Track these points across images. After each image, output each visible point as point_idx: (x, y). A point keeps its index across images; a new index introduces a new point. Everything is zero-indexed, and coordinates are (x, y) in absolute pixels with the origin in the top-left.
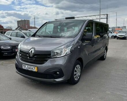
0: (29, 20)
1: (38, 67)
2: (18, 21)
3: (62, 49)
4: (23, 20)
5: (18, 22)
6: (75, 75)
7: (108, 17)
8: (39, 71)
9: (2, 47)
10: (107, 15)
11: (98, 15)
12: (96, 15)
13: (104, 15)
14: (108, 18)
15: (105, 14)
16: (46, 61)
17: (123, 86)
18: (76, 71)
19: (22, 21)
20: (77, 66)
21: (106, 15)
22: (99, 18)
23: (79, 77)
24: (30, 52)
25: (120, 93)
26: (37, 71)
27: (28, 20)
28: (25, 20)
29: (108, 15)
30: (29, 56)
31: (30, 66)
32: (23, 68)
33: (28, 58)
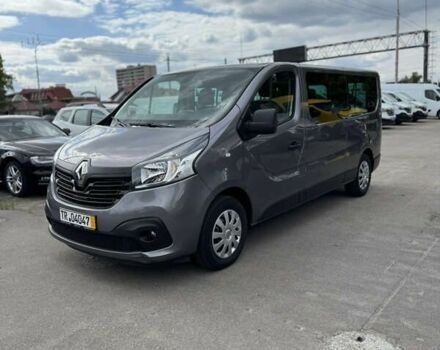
0: (154, 67)
1: (96, 217)
2: (118, 71)
3: (166, 161)
4: (135, 65)
5: (120, 73)
6: (217, 240)
7: (430, 40)
8: (100, 229)
9: (35, 159)
10: (426, 33)
11: (393, 36)
12: (385, 37)
13: (416, 33)
14: (431, 46)
15: (420, 32)
16: (119, 197)
17: (374, 279)
18: (219, 230)
19: (130, 69)
20: (225, 213)
21: (422, 35)
22: (395, 47)
23: (233, 250)
24: (77, 171)
25: (346, 300)
26: (94, 227)
27: (151, 64)
28: (143, 67)
29: (430, 35)
30: (76, 185)
31: (78, 214)
32: (61, 219)
33: (74, 189)
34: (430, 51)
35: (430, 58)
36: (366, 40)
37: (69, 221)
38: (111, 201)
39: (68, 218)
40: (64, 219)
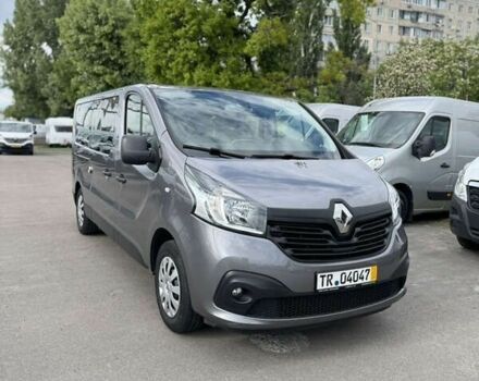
26: (375, 279)
31: (353, 271)
32: (319, 287)
33: (331, 243)
37: (334, 286)
38: (382, 243)
39: (333, 281)
40: (325, 287)
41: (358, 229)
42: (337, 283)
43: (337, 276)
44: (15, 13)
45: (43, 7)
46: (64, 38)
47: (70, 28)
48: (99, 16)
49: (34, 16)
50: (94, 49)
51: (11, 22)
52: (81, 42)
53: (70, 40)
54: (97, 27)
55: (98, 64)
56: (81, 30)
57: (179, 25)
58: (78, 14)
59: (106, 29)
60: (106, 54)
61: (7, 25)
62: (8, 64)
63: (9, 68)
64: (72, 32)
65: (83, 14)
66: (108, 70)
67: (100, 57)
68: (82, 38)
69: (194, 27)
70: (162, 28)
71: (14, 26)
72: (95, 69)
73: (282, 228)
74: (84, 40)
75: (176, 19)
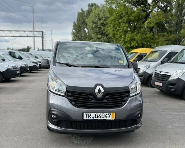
1: (115, 113)
8: (117, 118)
10: (42, 32)
11: (30, 31)
13: (38, 32)
14: (44, 37)
15: (40, 31)
16: (124, 101)
24: (97, 91)
26: (114, 118)
29: (44, 33)
30: (95, 98)
31: (101, 113)
32: (85, 118)
33: (93, 101)
34: (44, 39)
35: (44, 42)
36: (11, 31)
37: (92, 118)
38: (121, 103)
39: (91, 117)
40: (87, 118)
41: (107, 97)
42: (93, 117)
43: (93, 115)
44: (77, 18)
45: (86, 16)
46: (89, 26)
47: (90, 22)
48: (100, 17)
49: (83, 19)
50: (98, 29)
51: (76, 22)
52: (94, 27)
53: (90, 27)
54: (99, 21)
55: (99, 35)
56: (94, 23)
57: (121, 18)
58: (93, 17)
59: (102, 21)
60: (101, 31)
61: (74, 23)
62: (74, 36)
63: (74, 37)
64: (91, 24)
65: (94, 17)
66: (103, 37)
67: (100, 32)
68: (94, 25)
69: (126, 18)
70: (115, 20)
71: (77, 23)
72: (98, 36)
73: (72, 94)
74: (95, 26)
75: (120, 16)
